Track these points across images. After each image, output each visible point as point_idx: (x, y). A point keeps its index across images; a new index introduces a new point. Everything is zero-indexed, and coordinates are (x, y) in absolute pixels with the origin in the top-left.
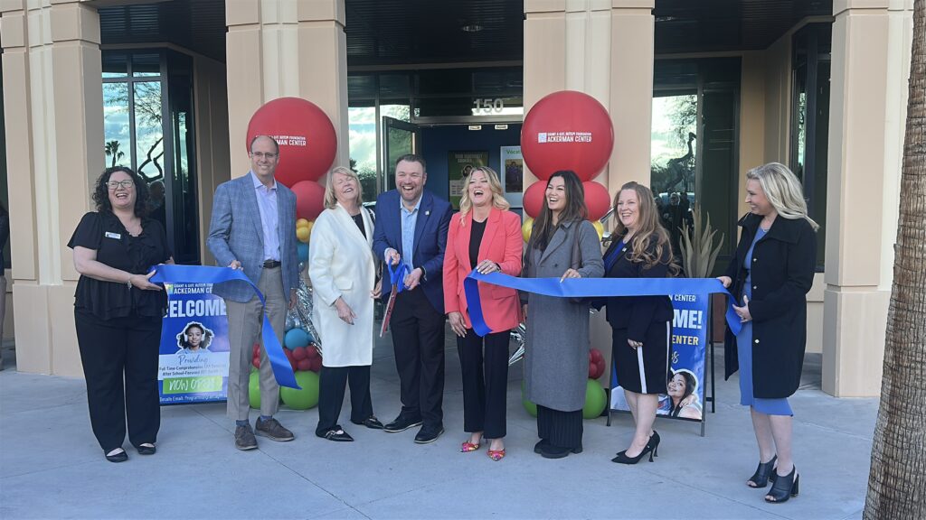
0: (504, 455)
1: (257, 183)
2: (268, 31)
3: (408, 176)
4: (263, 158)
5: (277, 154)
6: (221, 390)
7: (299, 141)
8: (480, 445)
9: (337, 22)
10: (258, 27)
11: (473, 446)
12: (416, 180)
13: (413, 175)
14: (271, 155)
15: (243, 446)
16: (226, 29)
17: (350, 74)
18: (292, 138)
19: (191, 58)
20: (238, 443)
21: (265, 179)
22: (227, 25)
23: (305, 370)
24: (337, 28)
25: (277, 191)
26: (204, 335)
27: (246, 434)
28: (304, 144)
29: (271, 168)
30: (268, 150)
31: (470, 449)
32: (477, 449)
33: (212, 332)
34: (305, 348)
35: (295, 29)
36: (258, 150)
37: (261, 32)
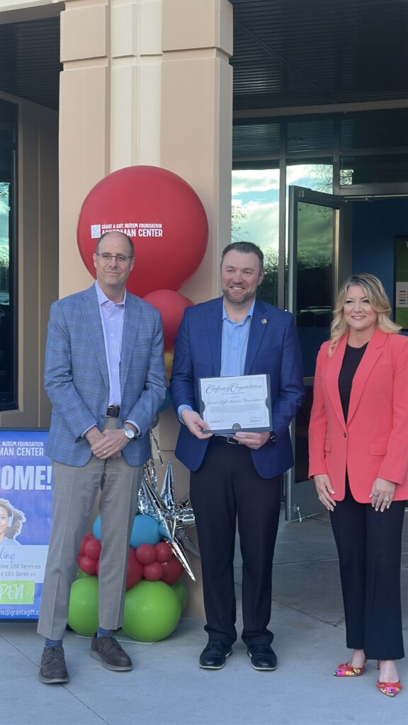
0: (400, 688)
1: (102, 297)
2: (118, 66)
3: (238, 273)
4: (112, 262)
5: (131, 257)
6: (31, 602)
7: (153, 230)
8: (363, 671)
9: (219, 50)
10: (104, 63)
11: (352, 670)
12: (249, 278)
13: (245, 271)
14: (124, 259)
15: (47, 677)
16: (60, 67)
17: (236, 122)
18: (142, 225)
19: (15, 107)
20: (42, 672)
21: (113, 291)
22: (62, 60)
23: (153, 580)
24: (219, 59)
25: (126, 306)
26: (11, 519)
27: (55, 660)
28: (160, 235)
29: (123, 275)
30: (120, 251)
31: (348, 673)
32: (358, 675)
33: (22, 514)
34: (155, 546)
35: (156, 63)
36: (107, 250)
37: (108, 70)
